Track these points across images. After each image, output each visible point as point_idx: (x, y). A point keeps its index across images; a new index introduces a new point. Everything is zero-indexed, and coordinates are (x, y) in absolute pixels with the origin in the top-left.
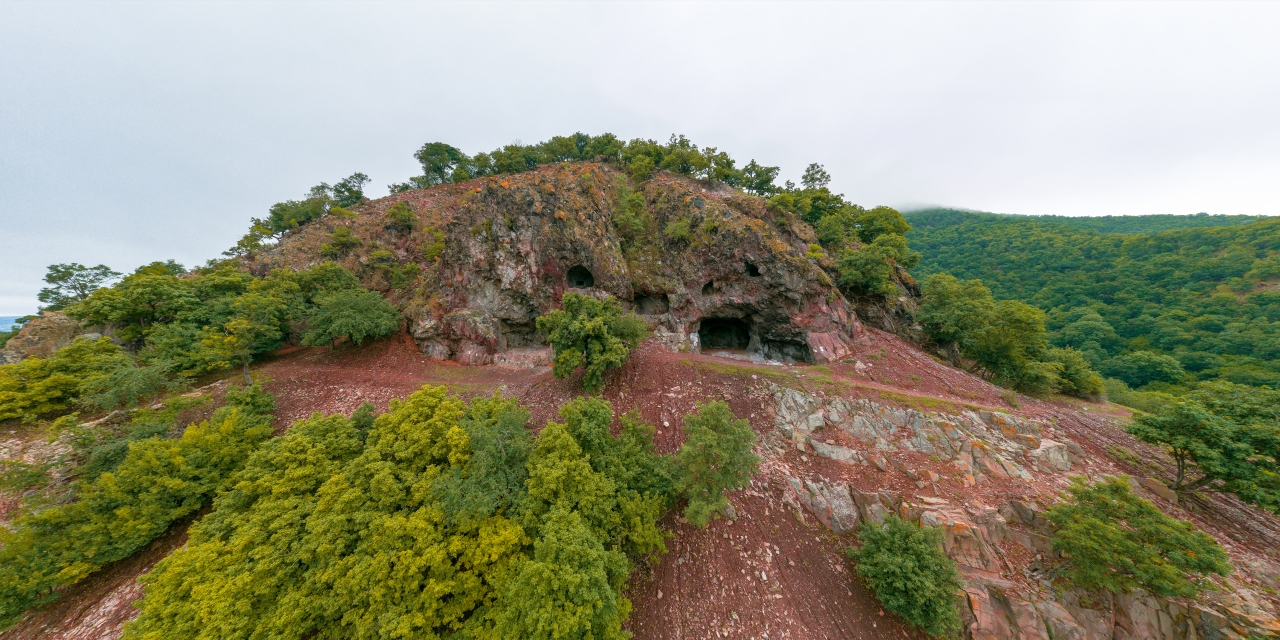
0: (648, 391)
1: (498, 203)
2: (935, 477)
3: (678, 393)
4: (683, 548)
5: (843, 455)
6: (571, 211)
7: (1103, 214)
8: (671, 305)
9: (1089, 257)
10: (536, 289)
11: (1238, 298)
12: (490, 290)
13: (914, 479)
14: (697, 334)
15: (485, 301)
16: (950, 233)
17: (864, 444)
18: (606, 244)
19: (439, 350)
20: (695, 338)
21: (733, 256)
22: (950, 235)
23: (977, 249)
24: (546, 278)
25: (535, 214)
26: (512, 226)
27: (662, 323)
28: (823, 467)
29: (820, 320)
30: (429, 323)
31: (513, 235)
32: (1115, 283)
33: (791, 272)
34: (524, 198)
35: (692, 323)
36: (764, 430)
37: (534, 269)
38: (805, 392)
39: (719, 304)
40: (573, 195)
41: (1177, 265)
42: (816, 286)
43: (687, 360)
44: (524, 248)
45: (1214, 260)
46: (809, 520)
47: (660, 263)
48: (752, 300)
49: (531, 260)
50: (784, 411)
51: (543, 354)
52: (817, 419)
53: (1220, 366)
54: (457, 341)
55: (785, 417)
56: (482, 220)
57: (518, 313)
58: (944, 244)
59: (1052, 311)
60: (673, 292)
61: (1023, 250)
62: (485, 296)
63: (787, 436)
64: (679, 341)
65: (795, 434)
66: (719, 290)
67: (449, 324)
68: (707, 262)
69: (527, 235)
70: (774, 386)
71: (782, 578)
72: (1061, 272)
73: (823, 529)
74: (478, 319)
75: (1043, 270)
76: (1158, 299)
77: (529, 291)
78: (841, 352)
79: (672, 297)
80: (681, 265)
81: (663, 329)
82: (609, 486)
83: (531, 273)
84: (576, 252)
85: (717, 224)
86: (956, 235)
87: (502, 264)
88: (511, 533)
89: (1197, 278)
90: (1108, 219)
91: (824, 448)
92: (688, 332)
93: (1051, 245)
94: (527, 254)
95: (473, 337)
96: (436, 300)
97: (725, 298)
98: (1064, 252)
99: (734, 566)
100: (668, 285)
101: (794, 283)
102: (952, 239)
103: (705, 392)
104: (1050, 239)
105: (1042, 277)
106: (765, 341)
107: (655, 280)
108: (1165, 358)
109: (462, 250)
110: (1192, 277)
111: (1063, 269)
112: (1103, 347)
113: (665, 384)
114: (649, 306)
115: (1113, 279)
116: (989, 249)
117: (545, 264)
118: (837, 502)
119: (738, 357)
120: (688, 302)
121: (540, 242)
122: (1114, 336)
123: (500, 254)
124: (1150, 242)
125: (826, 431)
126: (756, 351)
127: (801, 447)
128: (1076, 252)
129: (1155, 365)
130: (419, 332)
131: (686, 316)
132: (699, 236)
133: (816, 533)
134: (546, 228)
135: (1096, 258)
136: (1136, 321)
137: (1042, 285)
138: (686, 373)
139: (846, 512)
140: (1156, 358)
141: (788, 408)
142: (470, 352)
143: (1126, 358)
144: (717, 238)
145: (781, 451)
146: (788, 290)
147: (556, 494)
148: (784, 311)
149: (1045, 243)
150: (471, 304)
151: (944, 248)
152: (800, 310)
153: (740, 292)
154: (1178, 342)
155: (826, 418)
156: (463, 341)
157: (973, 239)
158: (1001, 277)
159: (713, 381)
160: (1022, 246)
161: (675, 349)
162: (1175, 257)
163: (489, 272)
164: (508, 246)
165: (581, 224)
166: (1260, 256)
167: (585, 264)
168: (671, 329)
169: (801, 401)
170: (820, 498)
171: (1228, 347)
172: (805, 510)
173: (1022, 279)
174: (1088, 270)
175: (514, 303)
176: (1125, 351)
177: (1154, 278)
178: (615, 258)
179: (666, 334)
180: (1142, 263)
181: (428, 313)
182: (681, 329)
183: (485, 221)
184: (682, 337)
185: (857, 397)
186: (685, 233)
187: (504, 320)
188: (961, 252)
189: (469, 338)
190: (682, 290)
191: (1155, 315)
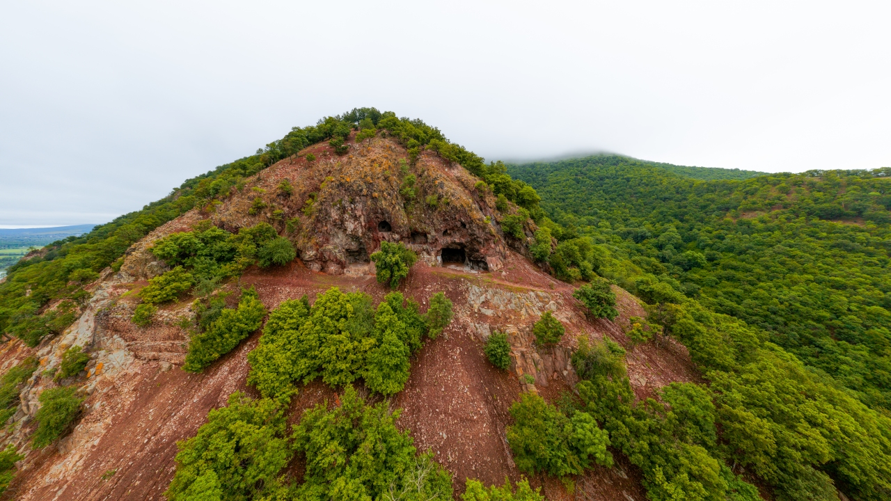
0: (417, 288)
1: (345, 190)
2: (513, 317)
3: (430, 288)
4: (429, 350)
5: (489, 312)
6: (380, 191)
7: (692, 165)
8: (429, 241)
9: (678, 193)
10: (364, 234)
11: (733, 221)
12: (341, 235)
13: (507, 319)
14: (440, 257)
15: (338, 240)
16: (612, 170)
17: (496, 308)
18: (397, 208)
19: (316, 267)
20: (439, 258)
21: (456, 218)
22: (611, 172)
23: (624, 182)
24: (369, 229)
25: (363, 195)
26: (352, 202)
27: (424, 250)
28: (482, 318)
29: (491, 251)
30: (312, 253)
31: (353, 206)
32: (685, 210)
33: (479, 229)
34: (358, 187)
35: (438, 251)
36: (463, 304)
37: (363, 224)
38: (479, 286)
39: (450, 242)
40: (380, 181)
41: (713, 201)
42: (488, 235)
43: (434, 271)
44: (358, 213)
45: (727, 199)
46: (475, 339)
47: (423, 215)
48: (463, 240)
49: (362, 219)
50: (471, 296)
51: (366, 268)
52: (482, 299)
53: (721, 259)
54: (325, 262)
55: (471, 298)
56: (337, 199)
57: (354, 246)
58: (607, 178)
59: (656, 225)
60: (429, 233)
61: (647, 185)
62: (338, 238)
63: (472, 306)
64: (431, 260)
65: (475, 305)
66: (450, 234)
67: (322, 254)
68: (445, 220)
69: (360, 206)
70: (469, 284)
71: (462, 358)
72: (664, 201)
73: (479, 341)
74: (337, 251)
75: (656, 199)
76: (702, 220)
77: (360, 235)
78: (499, 266)
79: (429, 236)
80: (433, 219)
81: (425, 253)
82: (403, 325)
83: (361, 225)
84: (383, 214)
85: (449, 200)
86: (614, 172)
87: (347, 221)
88: (373, 341)
89: (719, 209)
90: (694, 168)
91: (483, 310)
92: (436, 256)
93: (661, 184)
94: (360, 216)
95: (334, 260)
96: (314, 241)
97: (452, 239)
98: (667, 188)
99: (445, 355)
100: (427, 229)
101: (481, 235)
102: (612, 174)
103: (441, 288)
104: (661, 180)
105: (654, 204)
106: (470, 261)
107: (421, 225)
108: (700, 254)
109: (328, 214)
110: (717, 208)
111: (665, 199)
112: (675, 248)
113: (425, 285)
114: (418, 240)
115: (686, 207)
116: (630, 183)
117: (369, 221)
118: (484, 331)
119: (458, 268)
120: (436, 239)
121: (366, 210)
122: (680, 241)
123: (346, 216)
124: (705, 186)
125: (486, 303)
126: (468, 264)
127: (476, 311)
128: (672, 190)
129: (695, 258)
130: (307, 257)
131: (435, 247)
132: (442, 205)
133: (477, 343)
134: (369, 203)
135: (681, 193)
136: (691, 233)
137: (654, 209)
138: (434, 278)
139: (487, 334)
140: (696, 255)
141: (473, 294)
142: (333, 268)
143: (683, 254)
144: (449, 208)
145: (469, 313)
146: (478, 237)
147: (386, 327)
148: (477, 247)
149: (658, 182)
150: (331, 242)
151: (607, 180)
152: (483, 246)
153: (459, 236)
154: (707, 245)
155: (486, 298)
156: (329, 262)
157: (623, 176)
158: (634, 203)
159: (445, 281)
160: (647, 183)
161: (430, 265)
162: (713, 196)
163: (341, 225)
164: (350, 212)
165: (385, 199)
166: (745, 198)
167: (387, 220)
168: (429, 253)
169: (477, 291)
170: (479, 330)
171: (725, 248)
172: (474, 336)
173: (645, 204)
174: (676, 201)
175: (353, 241)
176: (685, 250)
177: (704, 207)
178: (401, 215)
179: (426, 256)
180: (698, 198)
181: (311, 247)
182: (433, 254)
183: (339, 199)
184: (433, 259)
185: (497, 288)
186: (435, 203)
187: (347, 250)
188: (616, 184)
189: (333, 261)
190: (433, 233)
191: (699, 230)
